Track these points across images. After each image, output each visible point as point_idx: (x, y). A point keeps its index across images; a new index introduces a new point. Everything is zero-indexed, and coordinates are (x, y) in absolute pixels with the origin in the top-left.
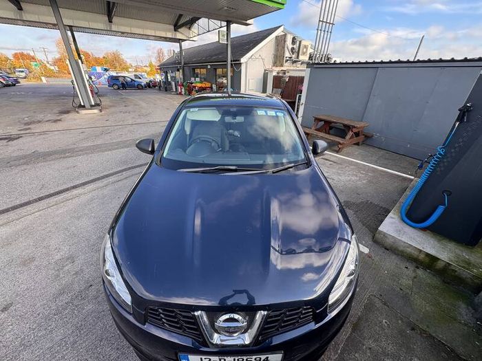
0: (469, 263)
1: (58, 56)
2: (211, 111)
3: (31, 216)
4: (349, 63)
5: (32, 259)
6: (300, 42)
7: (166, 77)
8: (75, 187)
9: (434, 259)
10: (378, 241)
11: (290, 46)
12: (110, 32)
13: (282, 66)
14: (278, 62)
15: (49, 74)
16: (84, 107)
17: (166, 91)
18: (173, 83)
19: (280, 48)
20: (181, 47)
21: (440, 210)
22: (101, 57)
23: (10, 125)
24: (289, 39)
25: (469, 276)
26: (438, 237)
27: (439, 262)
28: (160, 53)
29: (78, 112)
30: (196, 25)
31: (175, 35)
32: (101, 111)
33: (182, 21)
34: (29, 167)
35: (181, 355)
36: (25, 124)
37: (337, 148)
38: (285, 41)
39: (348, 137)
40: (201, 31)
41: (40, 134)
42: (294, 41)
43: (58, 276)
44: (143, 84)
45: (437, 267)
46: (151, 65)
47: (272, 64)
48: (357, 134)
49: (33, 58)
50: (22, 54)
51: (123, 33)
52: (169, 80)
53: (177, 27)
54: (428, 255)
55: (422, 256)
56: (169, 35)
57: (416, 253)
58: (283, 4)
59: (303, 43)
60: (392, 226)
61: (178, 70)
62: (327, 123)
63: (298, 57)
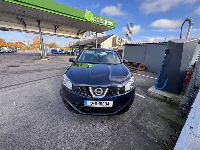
0: (177, 98)
1: (32, 43)
2: (92, 51)
3: (27, 86)
4: (137, 44)
5: (29, 96)
6: (121, 39)
7: (73, 50)
8: (41, 79)
9: (166, 97)
10: (148, 95)
11: (118, 40)
12: (55, 35)
13: (115, 46)
14: (114, 45)
15: (28, 49)
16: (43, 58)
17: (72, 55)
18: (75, 52)
19: (114, 41)
20: (79, 40)
21: (166, 82)
22: (48, 44)
23: (15, 63)
24: (117, 38)
25: (177, 101)
26: (168, 92)
27: (168, 98)
28: (70, 43)
29: (40, 60)
30: (85, 33)
31: (78, 36)
32: (48, 60)
33: (80, 32)
34: (24, 74)
35: (85, 101)
36: (21, 63)
37: (135, 72)
38: (116, 39)
39: (139, 67)
40: (87, 35)
41: (27, 65)
42: (119, 39)
43: (38, 100)
44: (64, 53)
45: (167, 101)
46: (67, 47)
47: (111, 46)
48: (142, 67)
49: (23, 44)
50: (19, 42)
51: (59, 35)
52: (74, 51)
53: (78, 34)
54: (164, 96)
55: (162, 97)
56: (75, 36)
57: (160, 97)
58: (115, 27)
59: (123, 39)
60: (152, 90)
61: (77, 48)
62: (132, 63)
63: (121, 44)
